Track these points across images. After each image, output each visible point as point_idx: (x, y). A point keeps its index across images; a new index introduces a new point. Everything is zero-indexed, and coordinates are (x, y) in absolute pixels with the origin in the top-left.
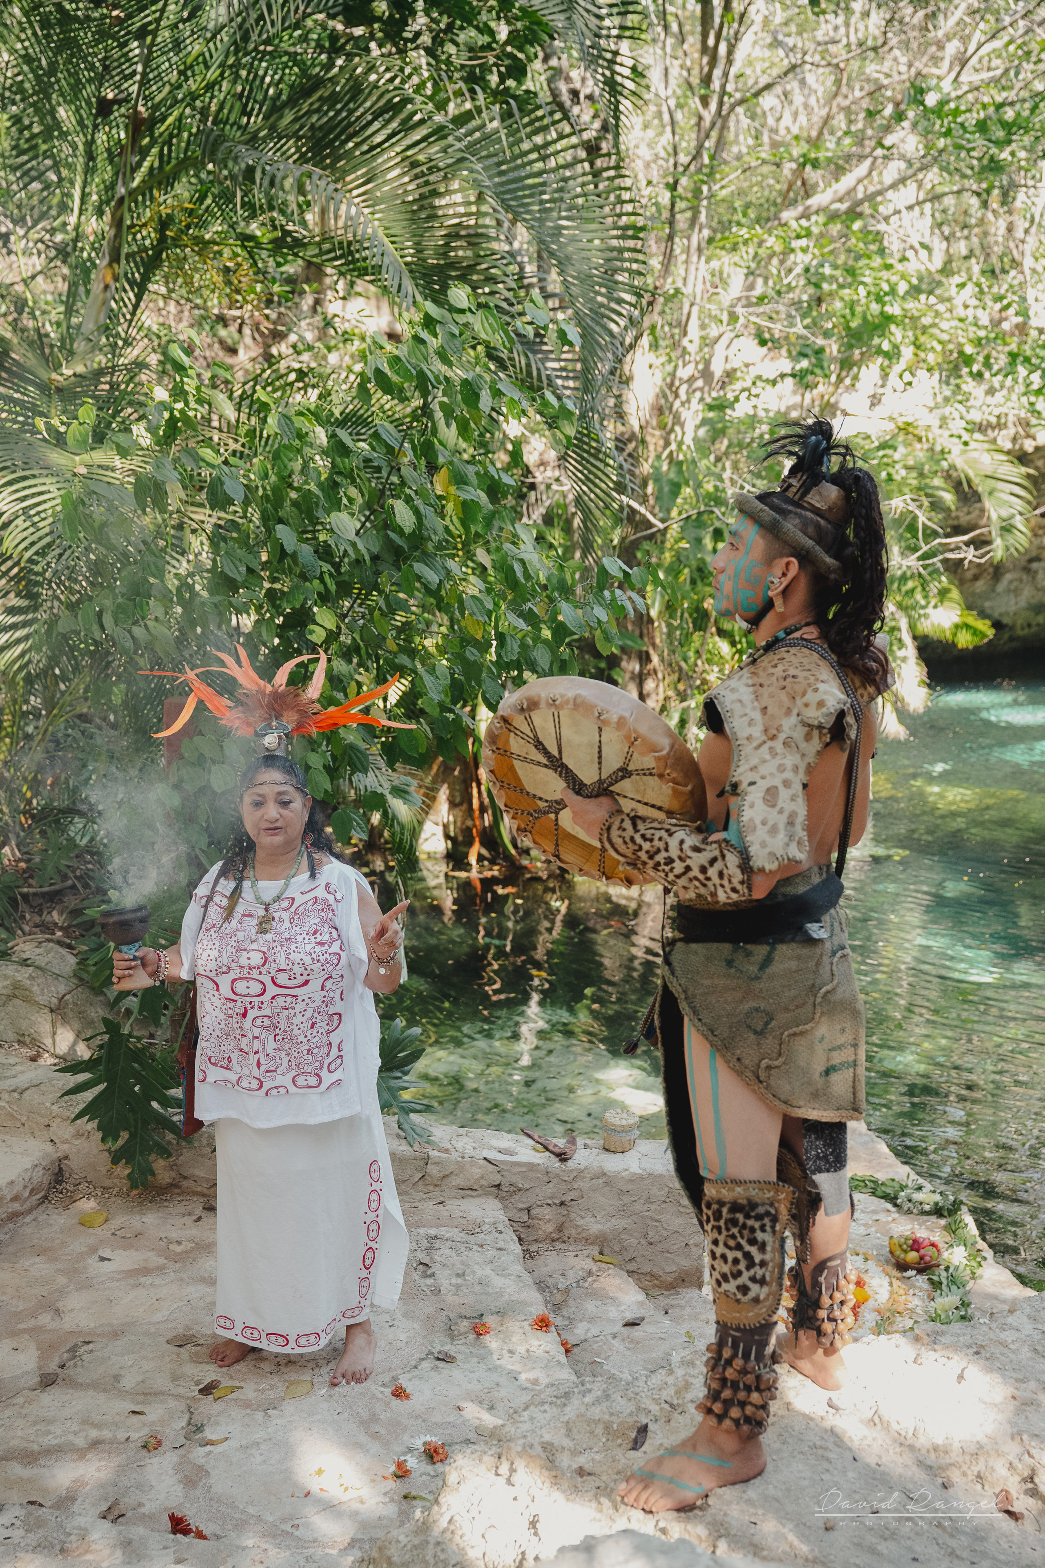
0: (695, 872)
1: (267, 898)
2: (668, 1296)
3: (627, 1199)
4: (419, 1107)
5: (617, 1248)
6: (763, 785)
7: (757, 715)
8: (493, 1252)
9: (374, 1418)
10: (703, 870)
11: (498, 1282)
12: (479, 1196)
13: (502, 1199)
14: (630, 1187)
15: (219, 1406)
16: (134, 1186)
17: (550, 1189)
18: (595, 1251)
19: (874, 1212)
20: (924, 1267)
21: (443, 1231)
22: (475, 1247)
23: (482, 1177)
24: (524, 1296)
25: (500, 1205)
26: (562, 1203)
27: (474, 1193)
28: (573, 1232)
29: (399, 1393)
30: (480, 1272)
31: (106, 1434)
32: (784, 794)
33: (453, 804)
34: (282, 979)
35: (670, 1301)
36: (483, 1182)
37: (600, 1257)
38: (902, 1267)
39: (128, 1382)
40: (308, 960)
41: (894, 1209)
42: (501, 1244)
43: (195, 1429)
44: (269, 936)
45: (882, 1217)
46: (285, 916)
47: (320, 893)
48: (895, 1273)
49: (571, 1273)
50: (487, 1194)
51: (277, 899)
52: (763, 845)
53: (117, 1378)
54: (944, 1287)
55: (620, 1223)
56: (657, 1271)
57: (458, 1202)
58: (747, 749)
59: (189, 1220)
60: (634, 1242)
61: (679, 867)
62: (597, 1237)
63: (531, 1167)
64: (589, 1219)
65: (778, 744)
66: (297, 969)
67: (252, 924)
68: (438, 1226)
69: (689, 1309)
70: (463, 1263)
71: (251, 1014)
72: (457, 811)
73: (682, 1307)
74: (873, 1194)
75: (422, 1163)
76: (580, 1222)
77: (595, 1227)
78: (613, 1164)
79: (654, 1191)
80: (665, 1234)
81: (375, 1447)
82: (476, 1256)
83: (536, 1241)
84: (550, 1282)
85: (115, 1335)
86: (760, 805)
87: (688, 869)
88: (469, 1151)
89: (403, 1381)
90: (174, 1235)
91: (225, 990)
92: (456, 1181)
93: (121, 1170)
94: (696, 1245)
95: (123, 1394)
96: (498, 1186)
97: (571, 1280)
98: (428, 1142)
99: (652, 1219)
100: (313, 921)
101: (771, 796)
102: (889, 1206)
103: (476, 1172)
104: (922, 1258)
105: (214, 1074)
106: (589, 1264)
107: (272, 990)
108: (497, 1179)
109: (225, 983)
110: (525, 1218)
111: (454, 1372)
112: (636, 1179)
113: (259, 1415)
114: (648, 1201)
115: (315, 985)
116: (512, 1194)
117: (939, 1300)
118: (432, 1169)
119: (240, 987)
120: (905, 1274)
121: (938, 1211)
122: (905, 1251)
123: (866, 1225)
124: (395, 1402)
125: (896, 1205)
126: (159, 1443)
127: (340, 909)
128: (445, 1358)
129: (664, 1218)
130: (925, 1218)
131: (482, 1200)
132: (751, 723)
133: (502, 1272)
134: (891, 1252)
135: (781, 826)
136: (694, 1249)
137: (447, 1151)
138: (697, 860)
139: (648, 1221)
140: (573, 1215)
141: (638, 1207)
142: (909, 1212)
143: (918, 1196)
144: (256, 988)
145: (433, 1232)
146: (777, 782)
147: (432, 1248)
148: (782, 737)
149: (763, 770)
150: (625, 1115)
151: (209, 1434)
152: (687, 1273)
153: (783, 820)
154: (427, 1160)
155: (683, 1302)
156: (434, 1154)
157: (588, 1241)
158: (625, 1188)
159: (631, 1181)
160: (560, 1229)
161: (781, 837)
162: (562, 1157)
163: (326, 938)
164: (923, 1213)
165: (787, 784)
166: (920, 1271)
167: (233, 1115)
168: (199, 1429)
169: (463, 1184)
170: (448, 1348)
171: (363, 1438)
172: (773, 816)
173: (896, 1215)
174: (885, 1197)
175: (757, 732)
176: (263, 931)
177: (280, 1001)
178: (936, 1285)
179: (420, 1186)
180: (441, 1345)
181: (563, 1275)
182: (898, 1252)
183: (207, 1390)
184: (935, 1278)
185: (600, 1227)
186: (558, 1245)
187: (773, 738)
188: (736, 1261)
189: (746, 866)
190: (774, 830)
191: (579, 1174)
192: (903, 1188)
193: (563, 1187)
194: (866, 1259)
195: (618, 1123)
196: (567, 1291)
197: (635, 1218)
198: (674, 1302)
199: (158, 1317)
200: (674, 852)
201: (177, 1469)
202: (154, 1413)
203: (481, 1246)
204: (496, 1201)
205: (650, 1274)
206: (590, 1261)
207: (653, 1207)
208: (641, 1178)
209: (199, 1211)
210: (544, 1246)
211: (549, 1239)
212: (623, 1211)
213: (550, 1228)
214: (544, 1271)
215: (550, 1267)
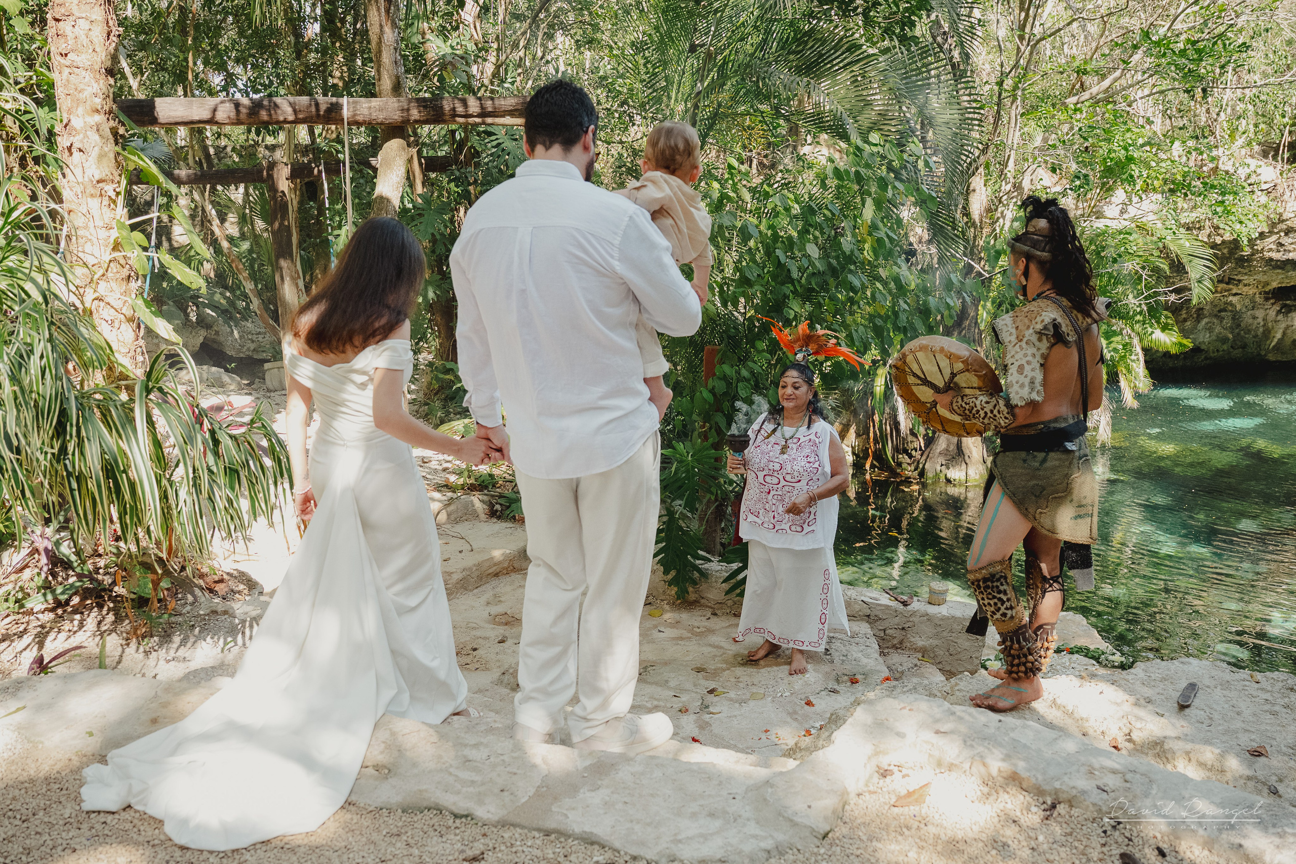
0: (989, 414)
1: (787, 437)
3: (939, 629)
5: (932, 655)
6: (1017, 364)
7: (1014, 331)
8: (863, 647)
9: (795, 712)
10: (992, 412)
11: (865, 661)
12: (859, 620)
13: (870, 623)
14: (941, 623)
15: (717, 699)
16: (678, 598)
17: (897, 620)
18: (919, 655)
21: (836, 635)
22: (854, 644)
23: (861, 610)
24: (878, 668)
25: (869, 626)
26: (903, 629)
27: (855, 618)
28: (908, 644)
29: (809, 703)
30: (855, 655)
31: (662, 704)
32: (1027, 368)
33: (858, 435)
34: (788, 478)
36: (861, 613)
37: (922, 659)
39: (672, 684)
40: (801, 470)
42: (868, 644)
43: (705, 707)
44: (785, 456)
46: (795, 446)
47: (813, 437)
49: (905, 665)
50: (862, 620)
51: (792, 437)
52: (1017, 393)
53: (667, 681)
55: (935, 642)
56: (953, 670)
58: (1010, 347)
59: (704, 619)
60: (942, 653)
61: (982, 413)
62: (921, 648)
63: (887, 607)
64: (917, 638)
65: (1023, 344)
66: (796, 474)
67: (778, 448)
70: (847, 651)
71: (772, 493)
72: (860, 439)
76: (912, 640)
77: (920, 643)
78: (932, 610)
79: (955, 626)
80: (959, 650)
81: (795, 724)
82: (854, 648)
83: (888, 647)
84: (893, 667)
85: (666, 663)
86: (1015, 373)
87: (986, 413)
88: (854, 596)
89: (812, 699)
90: (696, 624)
91: (761, 479)
93: (674, 590)
94: (976, 658)
95: (669, 688)
96: (868, 616)
97: (905, 668)
99: (952, 641)
100: (807, 451)
101: (1021, 369)
103: (857, 607)
105: (751, 518)
106: (916, 661)
107: (783, 483)
108: (868, 612)
109: (761, 475)
110: (883, 635)
111: (839, 698)
112: (944, 619)
113: (737, 705)
114: (951, 631)
115: (803, 483)
116: (876, 621)
119: (768, 479)
124: (807, 707)
126: (687, 710)
127: (821, 446)
128: (834, 691)
129: (959, 641)
131: (860, 623)
132: (1011, 334)
133: (868, 656)
135: (1027, 384)
136: (975, 660)
138: (988, 408)
139: (950, 643)
140: (909, 636)
141: (945, 634)
142: (1106, 666)
143: (1111, 658)
144: (775, 481)
146: (1024, 362)
148: (1025, 340)
149: (1017, 357)
150: (941, 585)
151: (711, 709)
153: (1027, 381)
157: (916, 650)
158: (938, 623)
159: (942, 620)
160: (901, 643)
161: (1027, 389)
162: (905, 604)
163: (812, 460)
165: (1028, 363)
167: (757, 539)
168: (707, 707)
170: (836, 687)
171: (789, 719)
172: (1022, 379)
174: (1093, 658)
175: (1013, 338)
176: (783, 453)
177: (786, 488)
180: (832, 685)
181: (901, 665)
183: (711, 692)
185: (923, 643)
186: (899, 651)
187: (1021, 340)
188: (995, 604)
189: (1008, 404)
190: (1022, 386)
191: (914, 613)
192: (1103, 653)
193: (904, 619)
195: (937, 589)
196: (902, 672)
197: (943, 640)
199: (687, 658)
200: (979, 407)
201: (696, 722)
202: (685, 698)
203: (857, 644)
204: (867, 624)
207: (953, 635)
208: (948, 618)
209: (709, 615)
210: (891, 651)
211: (895, 647)
212: (937, 636)
213: (895, 642)
214: (891, 662)
215: (894, 661)
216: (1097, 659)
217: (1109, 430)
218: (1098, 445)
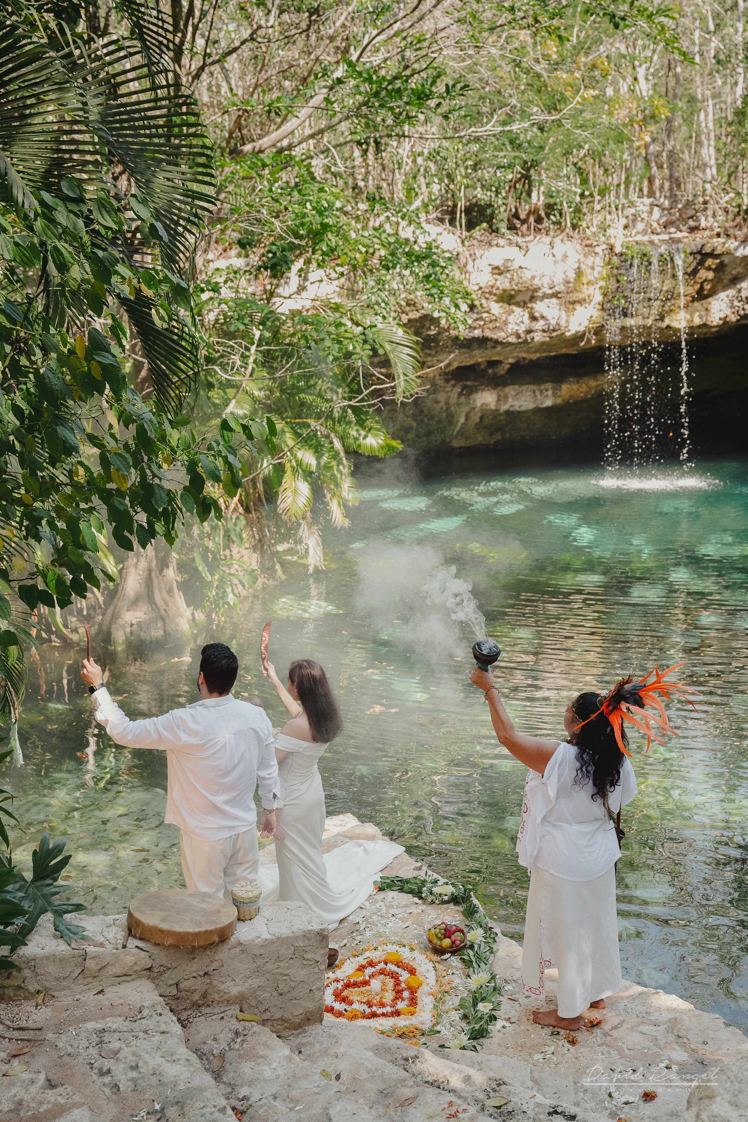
2: (297, 1036)
3: (260, 962)
4: (70, 908)
5: (253, 1003)
8: (158, 1038)
11: (171, 1070)
12: (133, 980)
13: (153, 979)
14: (262, 951)
17: (194, 963)
18: (235, 1010)
19: (407, 906)
20: (456, 950)
21: (108, 1023)
22: (141, 1035)
23: (135, 964)
25: (153, 986)
26: (206, 974)
27: (129, 978)
28: (216, 997)
30: (151, 1062)
35: (299, 1040)
36: (137, 968)
37: (241, 1016)
38: (439, 951)
41: (420, 902)
42: (163, 1028)
45: (414, 909)
48: (435, 958)
49: (222, 1036)
50: (140, 977)
54: (474, 965)
55: (255, 982)
56: (287, 1015)
57: (115, 989)
60: (267, 995)
62: (237, 997)
64: (229, 983)
68: (103, 1018)
69: (317, 1045)
70: (134, 1054)
73: (311, 1044)
74: (402, 890)
75: (80, 960)
76: (222, 987)
77: (234, 989)
78: (246, 935)
79: (283, 951)
80: (293, 984)
82: (143, 1045)
83: (185, 1009)
84: (205, 1049)
92: (111, 971)
94: (318, 989)
96: (150, 969)
97: (224, 1045)
98: (83, 938)
99: (282, 974)
102: (416, 900)
103: (130, 960)
104: (453, 942)
106: (235, 1025)
108: (148, 963)
110: (175, 992)
112: (268, 944)
114: (278, 960)
116: (161, 973)
117: (474, 977)
118: (90, 964)
120: (443, 957)
121: (455, 900)
122: (441, 939)
123: (403, 920)
125: (421, 898)
129: (291, 972)
130: (445, 906)
131: (137, 983)
133: (169, 1054)
134: (430, 941)
136: (316, 992)
137: (101, 945)
139: (279, 977)
140: (215, 982)
141: (269, 966)
142: (433, 903)
143: (436, 890)
145: (100, 1026)
147: (101, 1042)
150: (249, 888)
152: (311, 1013)
154: (85, 957)
155: (311, 1039)
156: (91, 949)
157: (230, 1002)
158: (258, 953)
159: (263, 946)
160: (204, 996)
164: (444, 902)
166: (453, 953)
169: (119, 972)
173: (424, 907)
174: (411, 892)
178: (468, 963)
179: (80, 980)
181: (215, 1040)
182: (435, 941)
184: (466, 957)
185: (239, 988)
186: (205, 1010)
192: (424, 882)
193: (206, 960)
194: (412, 950)
195: (245, 895)
196: (222, 1056)
197: (267, 976)
198: (304, 1041)
203: (146, 1032)
204: (149, 981)
205: (282, 1019)
206: (234, 1021)
207: (282, 964)
208: (272, 942)
210: (193, 1013)
211: (197, 1006)
212: (258, 971)
213: (196, 997)
214: (198, 1038)
215: (202, 1034)
216: (418, 894)
217: (319, 550)
218: (311, 570)
